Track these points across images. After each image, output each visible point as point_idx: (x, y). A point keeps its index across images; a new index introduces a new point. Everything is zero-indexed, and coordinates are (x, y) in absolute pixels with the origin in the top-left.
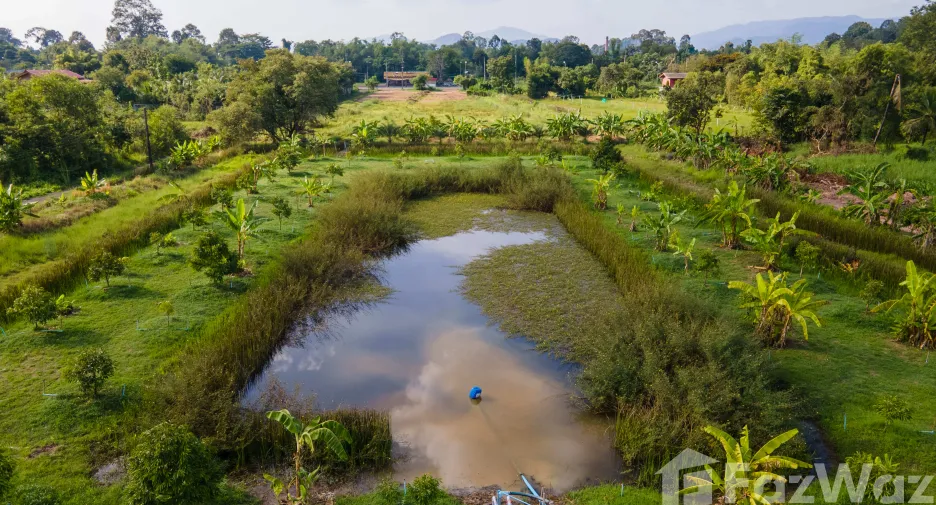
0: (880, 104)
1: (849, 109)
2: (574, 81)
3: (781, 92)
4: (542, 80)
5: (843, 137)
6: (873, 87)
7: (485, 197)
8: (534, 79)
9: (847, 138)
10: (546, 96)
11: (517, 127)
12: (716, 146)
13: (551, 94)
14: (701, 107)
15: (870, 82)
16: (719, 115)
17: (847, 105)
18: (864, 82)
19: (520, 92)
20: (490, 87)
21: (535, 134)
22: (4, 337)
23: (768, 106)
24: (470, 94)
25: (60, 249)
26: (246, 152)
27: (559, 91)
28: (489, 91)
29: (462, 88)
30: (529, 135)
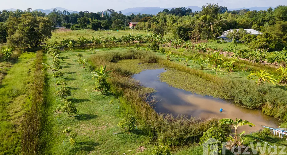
0: (207, 30)
2: (106, 25)
3: (180, 27)
4: (96, 25)
6: (205, 26)
7: (131, 60)
8: (93, 24)
9: (200, 39)
11: (113, 39)
13: (99, 29)
16: (166, 34)
17: (200, 30)
18: (203, 24)
19: (89, 28)
20: (79, 27)
21: (119, 41)
22: (59, 121)
23: (177, 31)
24: (72, 29)
25: (18, 91)
26: (24, 52)
27: (101, 28)
28: (78, 28)
29: (66, 27)
30: (118, 42)
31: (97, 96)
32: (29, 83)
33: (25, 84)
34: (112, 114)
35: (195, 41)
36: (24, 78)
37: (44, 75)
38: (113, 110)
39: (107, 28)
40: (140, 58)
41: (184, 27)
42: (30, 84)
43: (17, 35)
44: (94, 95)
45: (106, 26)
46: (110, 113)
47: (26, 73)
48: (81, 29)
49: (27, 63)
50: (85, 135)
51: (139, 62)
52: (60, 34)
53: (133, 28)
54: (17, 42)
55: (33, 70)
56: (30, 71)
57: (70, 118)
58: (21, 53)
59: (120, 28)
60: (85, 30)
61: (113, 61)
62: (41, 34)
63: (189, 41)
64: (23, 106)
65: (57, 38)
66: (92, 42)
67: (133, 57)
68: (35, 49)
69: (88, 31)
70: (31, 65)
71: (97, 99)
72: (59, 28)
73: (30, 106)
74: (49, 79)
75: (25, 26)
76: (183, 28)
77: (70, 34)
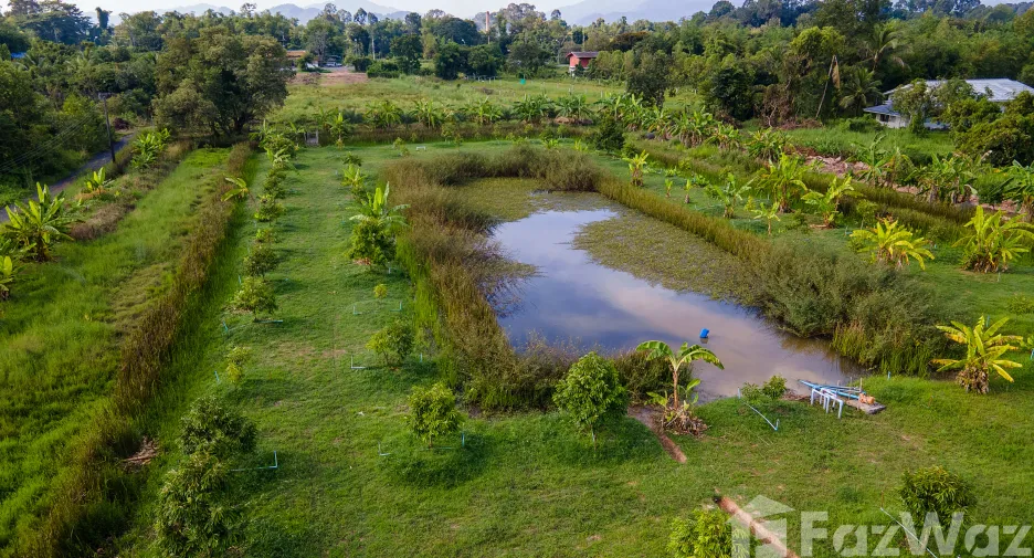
0: (820, 82)
1: (794, 86)
2: (485, 61)
3: (727, 71)
4: (451, 60)
5: (790, 114)
6: (814, 67)
7: (515, 181)
8: (442, 59)
9: (792, 115)
10: (456, 77)
11: (485, 111)
12: (703, 124)
13: (461, 75)
14: (659, 87)
15: (810, 63)
16: (672, 94)
17: (792, 83)
18: (805, 62)
19: (427, 72)
20: (395, 68)
21: (502, 118)
22: (227, 331)
23: (715, 85)
24: (371, 75)
25: (148, 253)
26: (201, 146)
27: (470, 71)
28: (392, 72)
29: (353, 68)
30: (498, 119)
31: (355, 276)
32: (185, 233)
33: (173, 235)
34: (375, 323)
35: (775, 124)
36: (177, 219)
37: (229, 214)
38: (382, 314)
39: (488, 71)
40: (543, 175)
41: (741, 70)
42: (187, 237)
43: (183, 92)
44: (347, 274)
45: (485, 66)
46: (371, 321)
47: (184, 206)
48: (401, 75)
49: (198, 178)
50: (280, 367)
51: (536, 187)
52: (327, 92)
53: (579, 70)
54: (180, 116)
55: (206, 199)
56: (199, 203)
57: (256, 326)
58: (191, 148)
59: (535, 71)
60: (412, 77)
61: (451, 181)
62: (253, 91)
63: (754, 120)
64: (153, 291)
65: (310, 104)
66: (416, 120)
67: (521, 172)
68: (235, 137)
69: (422, 82)
70: (208, 185)
71: (355, 283)
72: (330, 69)
73: (169, 292)
74: (240, 225)
75: (209, 64)
76: (738, 76)
77: (360, 92)
